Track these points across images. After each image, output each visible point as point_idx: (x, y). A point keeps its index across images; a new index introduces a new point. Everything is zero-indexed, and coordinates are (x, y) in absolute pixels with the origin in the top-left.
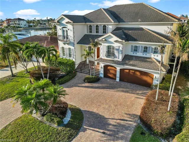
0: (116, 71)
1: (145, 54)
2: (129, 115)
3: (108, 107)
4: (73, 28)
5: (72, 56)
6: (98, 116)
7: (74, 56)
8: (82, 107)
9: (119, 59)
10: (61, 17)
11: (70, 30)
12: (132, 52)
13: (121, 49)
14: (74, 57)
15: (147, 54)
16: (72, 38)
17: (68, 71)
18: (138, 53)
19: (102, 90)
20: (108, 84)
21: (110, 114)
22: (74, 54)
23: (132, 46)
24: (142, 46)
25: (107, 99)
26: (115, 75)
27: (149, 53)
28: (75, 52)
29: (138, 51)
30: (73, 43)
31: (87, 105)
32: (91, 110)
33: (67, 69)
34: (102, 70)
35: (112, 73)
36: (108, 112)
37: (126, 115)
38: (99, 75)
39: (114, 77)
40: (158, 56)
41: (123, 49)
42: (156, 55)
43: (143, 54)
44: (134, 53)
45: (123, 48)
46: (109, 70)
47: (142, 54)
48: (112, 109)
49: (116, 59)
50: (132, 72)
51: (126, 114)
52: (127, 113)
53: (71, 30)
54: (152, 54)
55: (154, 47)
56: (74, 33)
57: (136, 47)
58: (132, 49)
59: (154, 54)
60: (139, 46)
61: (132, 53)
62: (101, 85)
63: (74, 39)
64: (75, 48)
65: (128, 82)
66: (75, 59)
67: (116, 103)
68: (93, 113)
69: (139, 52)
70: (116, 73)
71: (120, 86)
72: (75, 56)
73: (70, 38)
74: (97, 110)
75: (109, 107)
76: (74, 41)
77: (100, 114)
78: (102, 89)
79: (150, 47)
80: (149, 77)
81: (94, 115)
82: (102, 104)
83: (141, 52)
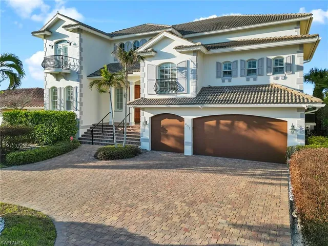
0: (182, 128)
1: (252, 79)
2: (250, 228)
3: (162, 208)
4: (81, 40)
5: (74, 104)
6: (122, 238)
7: (79, 104)
8: (65, 211)
9: (188, 92)
10: (56, 17)
11: (72, 44)
12: (219, 77)
13: (192, 66)
14: (78, 108)
15: (258, 77)
16: (77, 63)
17: (55, 135)
18: (233, 79)
19: (144, 172)
20: (161, 160)
21: (173, 230)
22: (78, 100)
23: (218, 63)
24: (241, 61)
25: (159, 189)
26: (181, 140)
27: (262, 74)
28: (81, 95)
29: (233, 73)
30: (77, 73)
31: (85, 207)
32: (95, 221)
33: (52, 131)
34: (148, 128)
35: (174, 136)
36: (164, 224)
37: (235, 231)
38: (140, 144)
39: (178, 146)
40: (285, 78)
41: (197, 67)
42: (280, 76)
43: (248, 80)
44: (223, 81)
45: (197, 64)
46: (164, 129)
47: (245, 78)
48: (178, 214)
49: (180, 95)
50: (226, 125)
51: (235, 226)
52: (240, 222)
53: (75, 44)
54: (269, 74)
55: (273, 57)
56: (81, 49)
57: (228, 65)
58: (218, 70)
59: (276, 75)
60: (236, 62)
61: (220, 80)
62: (142, 163)
63: (80, 63)
64: (81, 86)
65: (216, 154)
66: (81, 113)
67: (190, 197)
68: (99, 230)
69: (236, 76)
70: (183, 132)
71: (197, 163)
72: (81, 104)
73: (72, 64)
74: (121, 218)
75: (167, 207)
76: (81, 68)
77: (132, 229)
78: (145, 169)
79: (262, 59)
80: (271, 131)
81: (102, 234)
82: (140, 200)
83: (241, 76)
